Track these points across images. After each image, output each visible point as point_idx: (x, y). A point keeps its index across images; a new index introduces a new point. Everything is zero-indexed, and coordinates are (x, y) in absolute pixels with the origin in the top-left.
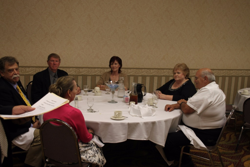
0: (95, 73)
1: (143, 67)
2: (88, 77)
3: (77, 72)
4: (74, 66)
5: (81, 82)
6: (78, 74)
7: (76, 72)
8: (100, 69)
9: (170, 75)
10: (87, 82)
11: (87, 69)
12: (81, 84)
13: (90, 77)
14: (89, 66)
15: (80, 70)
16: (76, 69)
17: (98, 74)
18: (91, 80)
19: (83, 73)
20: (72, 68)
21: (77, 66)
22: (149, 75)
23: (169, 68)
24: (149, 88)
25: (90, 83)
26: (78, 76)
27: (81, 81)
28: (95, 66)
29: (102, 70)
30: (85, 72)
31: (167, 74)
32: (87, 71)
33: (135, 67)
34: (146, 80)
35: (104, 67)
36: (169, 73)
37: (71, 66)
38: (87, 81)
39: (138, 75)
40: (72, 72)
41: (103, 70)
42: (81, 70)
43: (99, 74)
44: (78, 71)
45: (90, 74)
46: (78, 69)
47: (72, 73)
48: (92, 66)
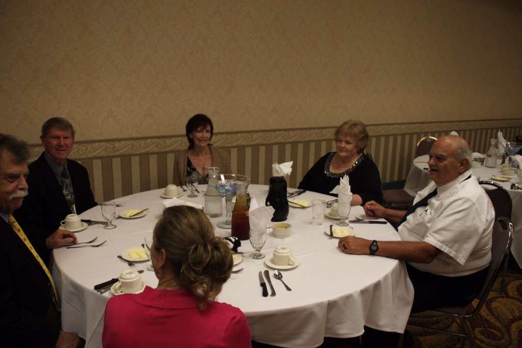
0: (147, 150)
1: (239, 130)
2: (132, 158)
3: (108, 150)
4: (102, 138)
5: (120, 171)
6: (112, 155)
7: (106, 150)
8: (156, 140)
9: (287, 141)
10: (132, 168)
11: (130, 141)
12: (120, 174)
13: (137, 158)
14: (134, 136)
15: (115, 146)
16: (107, 144)
17: (153, 150)
18: (140, 163)
19: (121, 152)
20: (97, 143)
21: (108, 137)
22: (250, 144)
23: (285, 128)
24: (252, 169)
25: (139, 170)
26: (113, 159)
27: (120, 167)
28: (145, 135)
29: (160, 141)
30: (125, 149)
31: (282, 140)
32: (130, 146)
33: (224, 131)
34: (244, 154)
35: (164, 134)
36: (285, 138)
37: (95, 138)
38: (131, 166)
39: (230, 145)
40: (98, 151)
41: (163, 141)
42: (117, 144)
43: (155, 150)
44: (111, 149)
45: (137, 152)
46: (111, 144)
47: (100, 153)
48: (139, 136)
